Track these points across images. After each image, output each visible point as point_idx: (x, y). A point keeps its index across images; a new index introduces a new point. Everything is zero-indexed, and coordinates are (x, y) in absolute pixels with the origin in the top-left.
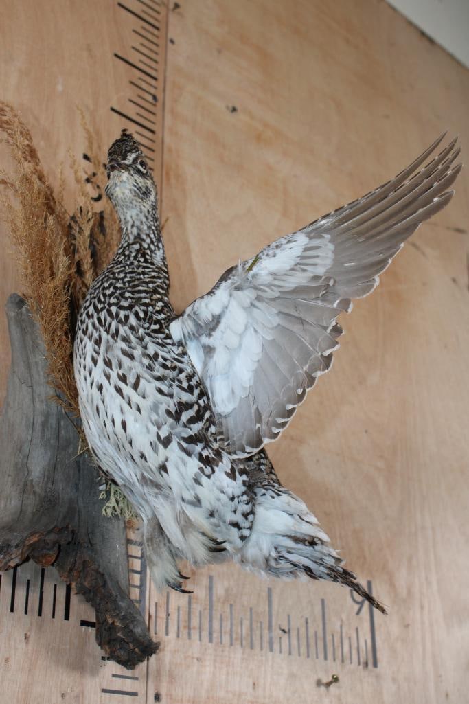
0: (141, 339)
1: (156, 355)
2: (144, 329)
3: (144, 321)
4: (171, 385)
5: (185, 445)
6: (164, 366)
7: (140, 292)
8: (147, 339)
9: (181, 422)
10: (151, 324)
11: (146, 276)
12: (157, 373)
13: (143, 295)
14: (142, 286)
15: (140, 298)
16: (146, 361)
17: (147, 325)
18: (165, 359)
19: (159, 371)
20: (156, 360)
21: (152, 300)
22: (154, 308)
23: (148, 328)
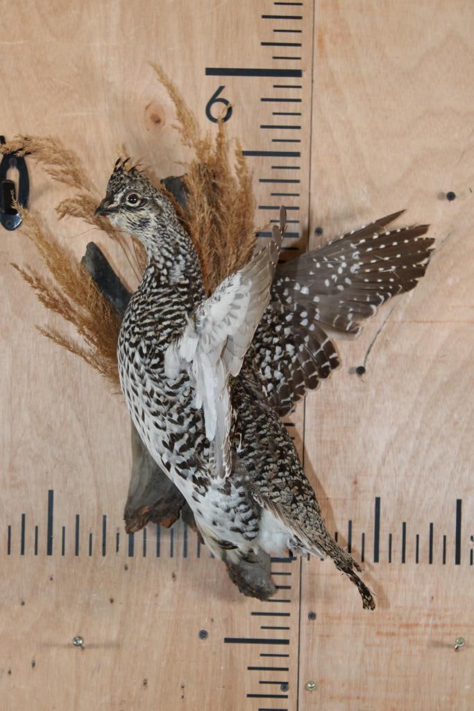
0: (142, 377)
1: (152, 392)
2: (145, 365)
3: (146, 357)
4: (163, 420)
5: (180, 470)
6: (158, 402)
7: (145, 325)
8: (147, 375)
9: (174, 451)
10: (151, 359)
11: (154, 305)
12: (153, 410)
13: (148, 328)
14: (149, 318)
15: (145, 332)
16: (146, 398)
17: (148, 361)
18: (159, 395)
19: (155, 407)
20: (152, 397)
21: (156, 332)
22: (158, 340)
23: (149, 364)
